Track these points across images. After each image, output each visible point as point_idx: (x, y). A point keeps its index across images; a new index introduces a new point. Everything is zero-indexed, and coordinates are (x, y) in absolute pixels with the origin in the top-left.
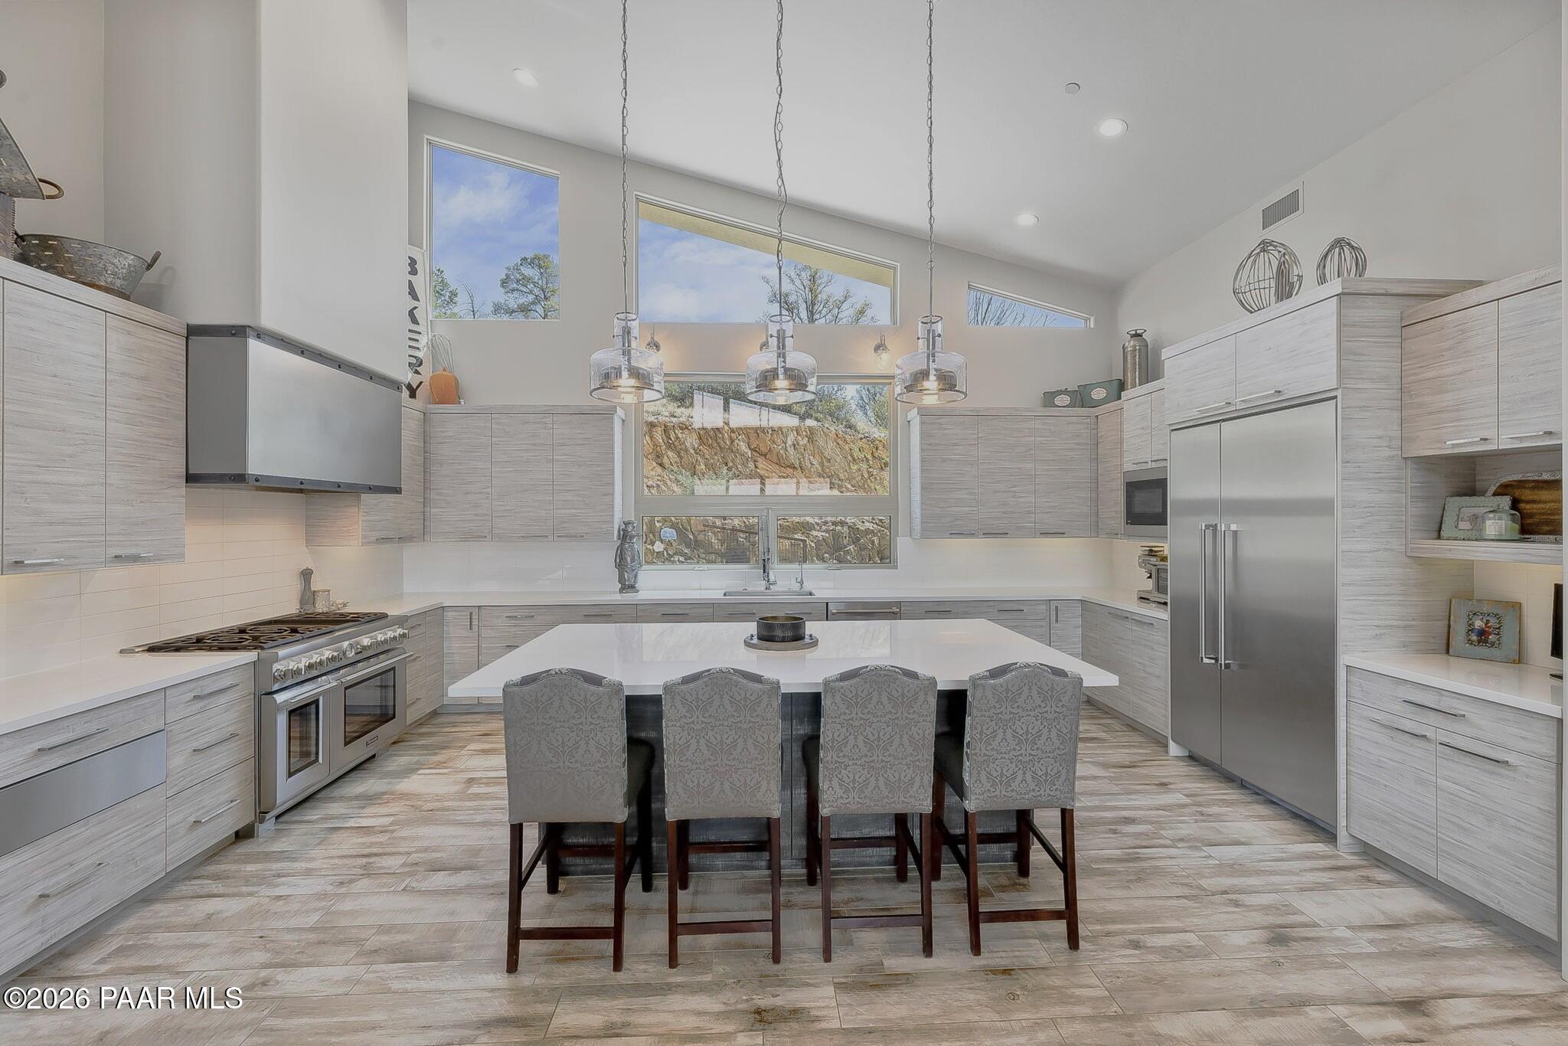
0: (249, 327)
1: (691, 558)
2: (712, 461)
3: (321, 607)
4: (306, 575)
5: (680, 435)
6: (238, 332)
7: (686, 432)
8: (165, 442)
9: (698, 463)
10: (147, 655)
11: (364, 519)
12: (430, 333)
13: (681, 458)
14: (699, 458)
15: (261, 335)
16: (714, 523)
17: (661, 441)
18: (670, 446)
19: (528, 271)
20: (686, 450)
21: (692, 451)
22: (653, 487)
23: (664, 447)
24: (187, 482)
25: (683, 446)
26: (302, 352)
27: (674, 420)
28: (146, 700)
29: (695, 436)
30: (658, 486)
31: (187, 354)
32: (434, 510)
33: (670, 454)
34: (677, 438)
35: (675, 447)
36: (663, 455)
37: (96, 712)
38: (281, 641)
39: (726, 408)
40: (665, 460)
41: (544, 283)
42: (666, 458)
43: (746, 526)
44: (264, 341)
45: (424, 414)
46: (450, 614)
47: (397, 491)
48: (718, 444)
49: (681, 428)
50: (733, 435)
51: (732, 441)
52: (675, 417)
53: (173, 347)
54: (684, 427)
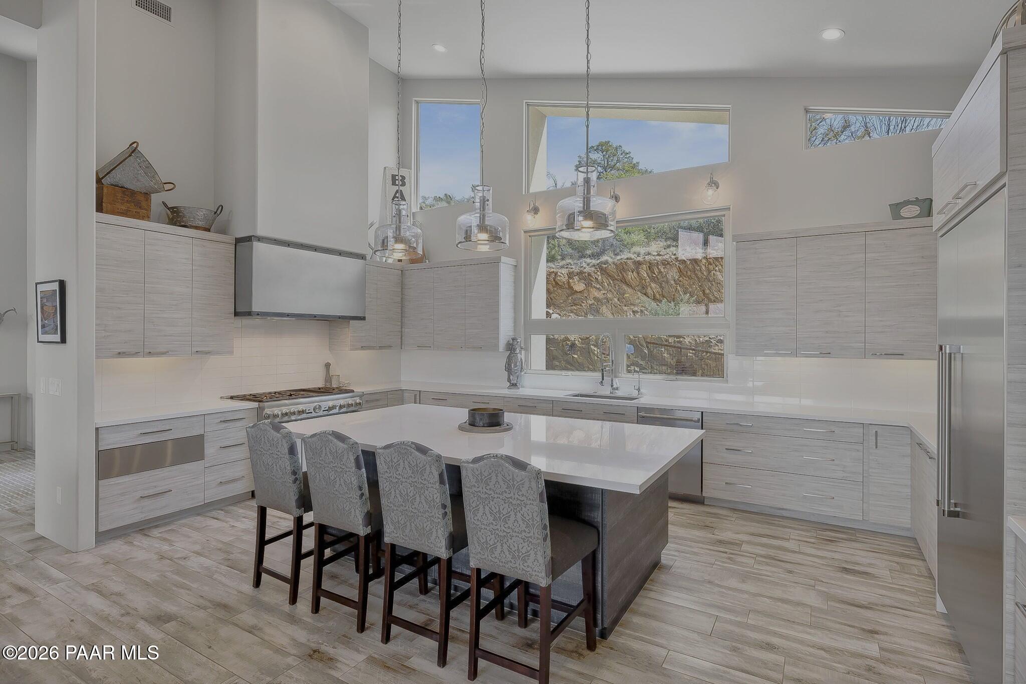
0: (254, 236)
1: (645, 369)
2: (690, 289)
3: (334, 385)
4: (328, 366)
5: (662, 270)
6: (249, 239)
7: (668, 266)
8: (223, 297)
9: (677, 292)
10: (230, 400)
11: (351, 335)
12: (412, 220)
13: (661, 287)
14: (679, 288)
15: (260, 239)
16: (667, 341)
17: (645, 275)
18: (653, 279)
19: (595, 156)
20: (667, 282)
21: (673, 282)
22: (638, 312)
23: (649, 280)
24: (235, 316)
25: (665, 279)
26: (289, 245)
27: (658, 258)
28: (195, 419)
29: (675, 270)
30: (642, 311)
31: (235, 253)
32: (406, 330)
33: (653, 285)
34: (660, 272)
35: (658, 279)
36: (647, 286)
37: (169, 420)
38: (275, 399)
39: (706, 243)
40: (649, 291)
41: (606, 162)
42: (649, 288)
43: (697, 344)
44: (262, 242)
45: (402, 271)
46: (406, 394)
47: (363, 318)
48: (696, 275)
49: (663, 264)
50: (711, 267)
51: (710, 272)
52: (660, 255)
53: (226, 250)
54: (666, 263)
